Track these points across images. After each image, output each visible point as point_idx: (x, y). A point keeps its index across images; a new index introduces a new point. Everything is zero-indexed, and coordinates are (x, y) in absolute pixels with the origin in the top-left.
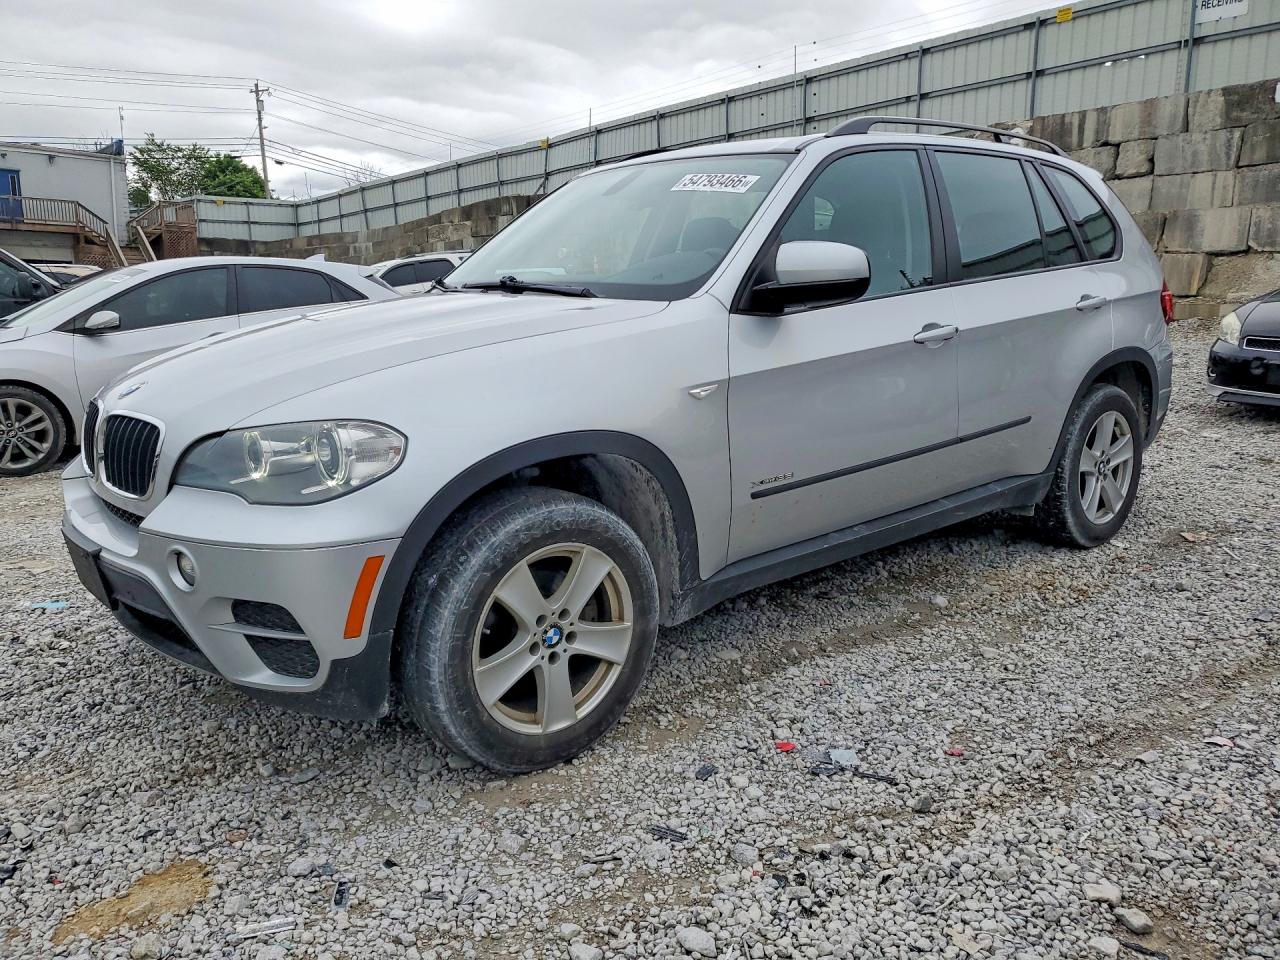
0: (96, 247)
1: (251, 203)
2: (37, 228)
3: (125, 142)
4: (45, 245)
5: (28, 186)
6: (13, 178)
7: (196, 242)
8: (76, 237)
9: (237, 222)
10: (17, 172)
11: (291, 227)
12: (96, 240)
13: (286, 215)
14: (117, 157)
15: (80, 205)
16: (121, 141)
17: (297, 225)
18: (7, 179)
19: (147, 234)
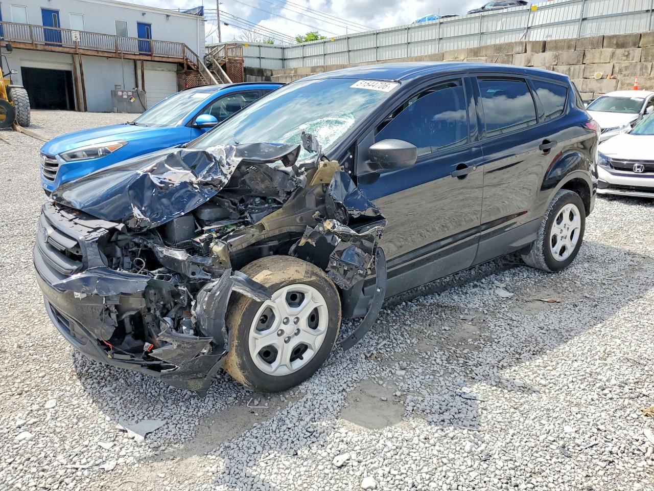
0: (192, 71)
1: (261, 47)
2: (163, 60)
3: (204, 8)
4: (163, 70)
5: (156, 34)
6: (147, 28)
7: (242, 69)
8: (181, 65)
9: (255, 57)
10: (150, 25)
11: (281, 61)
12: (193, 67)
13: (278, 54)
14: (199, 16)
15: (184, 46)
16: (202, 7)
17: (283, 60)
18: (144, 29)
19: (220, 64)
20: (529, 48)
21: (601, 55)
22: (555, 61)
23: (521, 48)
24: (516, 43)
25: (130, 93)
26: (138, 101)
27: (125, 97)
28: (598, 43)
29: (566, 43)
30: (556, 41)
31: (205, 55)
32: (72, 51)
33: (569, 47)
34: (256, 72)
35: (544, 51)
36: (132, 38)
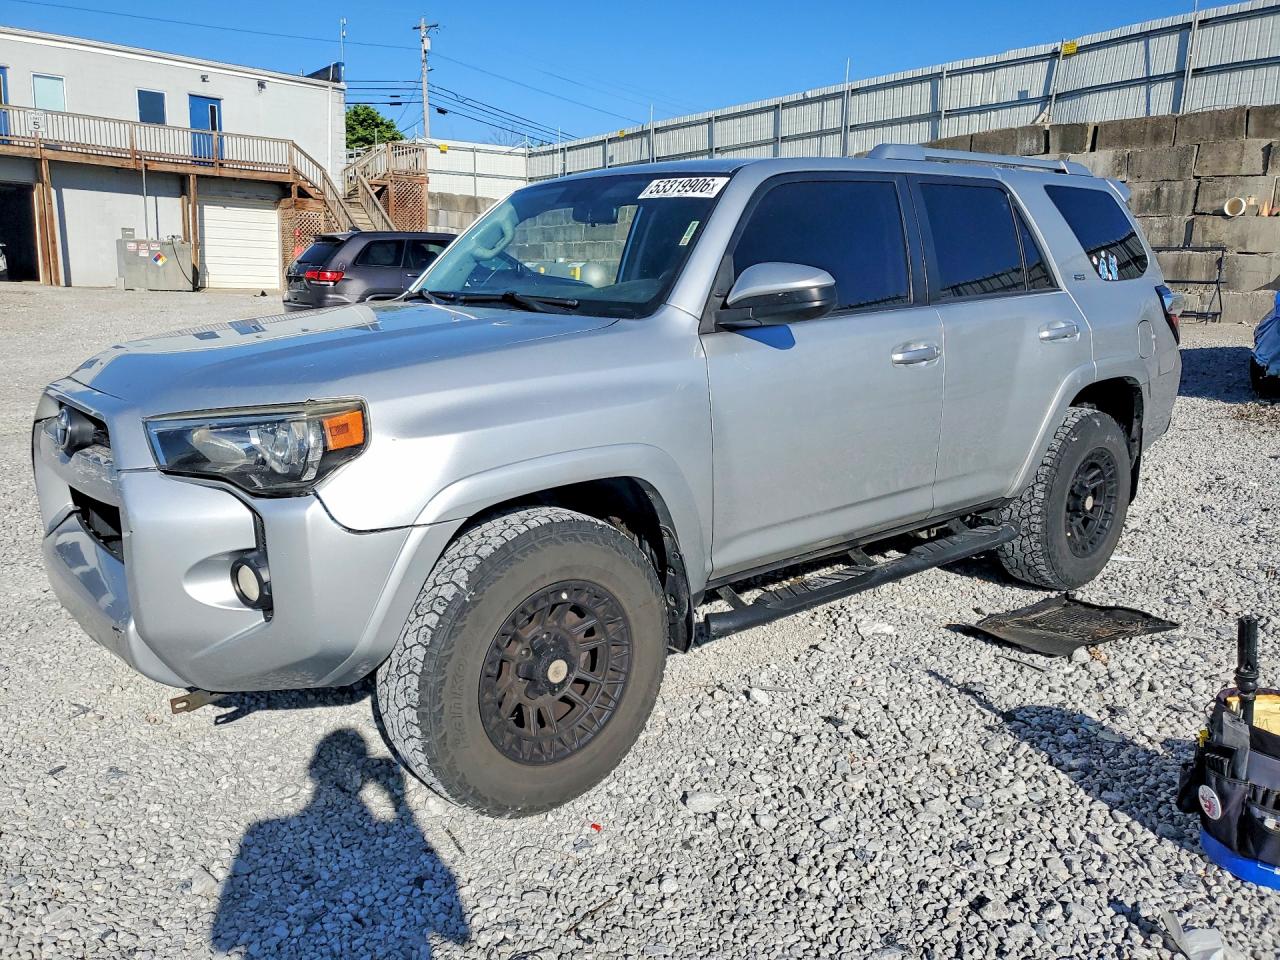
0: (310, 200)
1: (478, 151)
2: (244, 175)
5: (229, 122)
6: (213, 108)
7: (426, 197)
8: (284, 187)
9: (461, 174)
10: (219, 100)
11: (520, 182)
12: (312, 192)
14: (336, 85)
15: (295, 146)
17: (528, 178)
18: (206, 110)
19: (371, 185)
20: (1054, 141)
21: (1242, 155)
22: (1119, 172)
23: (1035, 142)
24: (1022, 129)
25: (156, 248)
26: (173, 263)
27: (144, 254)
28: (1232, 125)
29: (1148, 129)
30: (1122, 122)
31: (344, 166)
32: (26, 153)
33: (1157, 137)
34: (462, 205)
35: (1093, 149)
36: (174, 128)
